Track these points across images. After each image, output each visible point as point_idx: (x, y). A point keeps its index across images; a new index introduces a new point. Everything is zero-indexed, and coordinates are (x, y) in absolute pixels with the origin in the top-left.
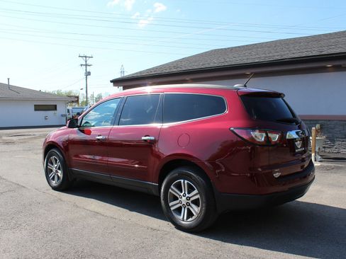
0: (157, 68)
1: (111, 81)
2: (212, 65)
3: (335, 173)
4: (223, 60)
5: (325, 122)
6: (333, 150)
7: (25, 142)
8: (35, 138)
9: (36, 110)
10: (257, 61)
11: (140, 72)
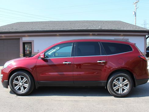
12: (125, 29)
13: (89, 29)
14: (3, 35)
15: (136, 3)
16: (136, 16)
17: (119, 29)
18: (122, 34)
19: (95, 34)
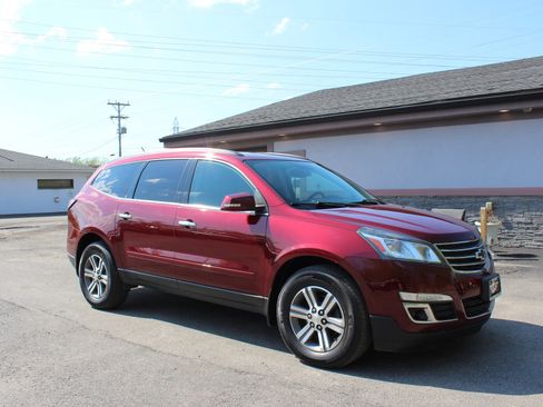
0: (232, 118)
1: (161, 140)
2: (320, 112)
3: (520, 277)
4: (336, 106)
5: (500, 199)
6: (512, 242)
7: (23, 238)
8: (39, 231)
9: (40, 187)
10: (390, 105)
11: (207, 126)
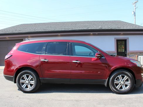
12: (125, 28)
13: (90, 29)
14: (7, 37)
15: (135, 3)
16: (135, 16)
17: (119, 29)
18: (122, 33)
19: (95, 34)
